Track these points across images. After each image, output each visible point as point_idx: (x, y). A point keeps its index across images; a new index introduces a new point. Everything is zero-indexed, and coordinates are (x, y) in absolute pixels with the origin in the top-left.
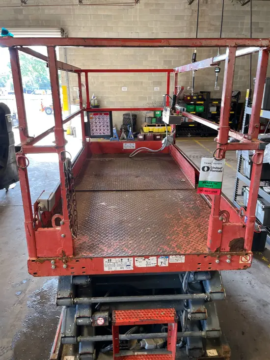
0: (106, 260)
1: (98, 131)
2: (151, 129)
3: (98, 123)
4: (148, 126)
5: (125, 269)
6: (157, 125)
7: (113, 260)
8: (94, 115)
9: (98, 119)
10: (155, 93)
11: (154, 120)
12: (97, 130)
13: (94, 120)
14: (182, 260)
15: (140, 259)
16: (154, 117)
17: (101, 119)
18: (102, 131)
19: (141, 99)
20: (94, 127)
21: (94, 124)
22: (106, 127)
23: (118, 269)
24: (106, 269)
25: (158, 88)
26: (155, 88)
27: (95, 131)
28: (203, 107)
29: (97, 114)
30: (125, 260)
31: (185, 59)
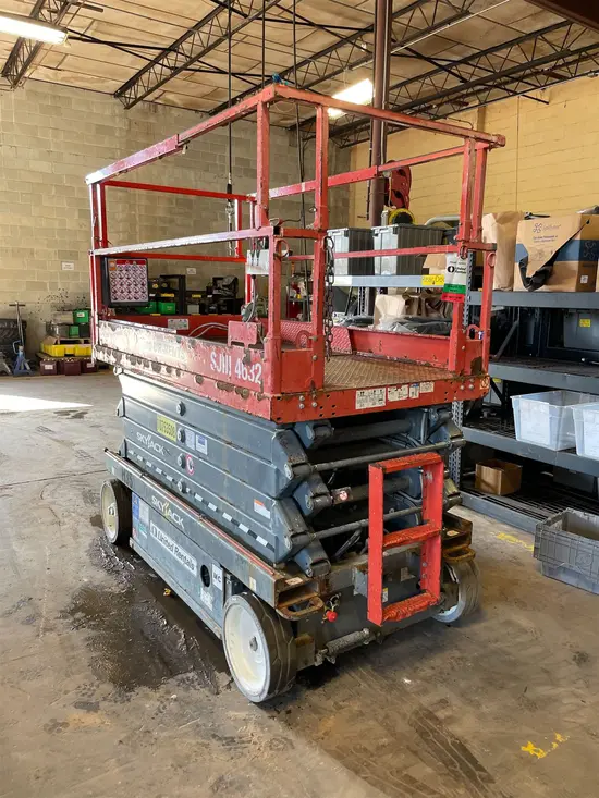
0: (358, 392)
1: (126, 293)
2: (69, 348)
3: (125, 279)
4: (62, 342)
5: (378, 405)
6: (82, 340)
7: (366, 392)
8: (118, 263)
9: (124, 272)
10: (65, 275)
11: (75, 330)
12: (122, 292)
13: (118, 272)
14: (430, 388)
15: (393, 390)
16: (75, 324)
17: (131, 272)
18: (133, 293)
19: (33, 286)
20: (118, 286)
21: (118, 279)
22: (140, 286)
23: (371, 406)
24: (358, 407)
25: (72, 265)
26: (64, 265)
27: (119, 293)
28: (174, 304)
29: (124, 262)
30: (378, 391)
31: (123, 211)
